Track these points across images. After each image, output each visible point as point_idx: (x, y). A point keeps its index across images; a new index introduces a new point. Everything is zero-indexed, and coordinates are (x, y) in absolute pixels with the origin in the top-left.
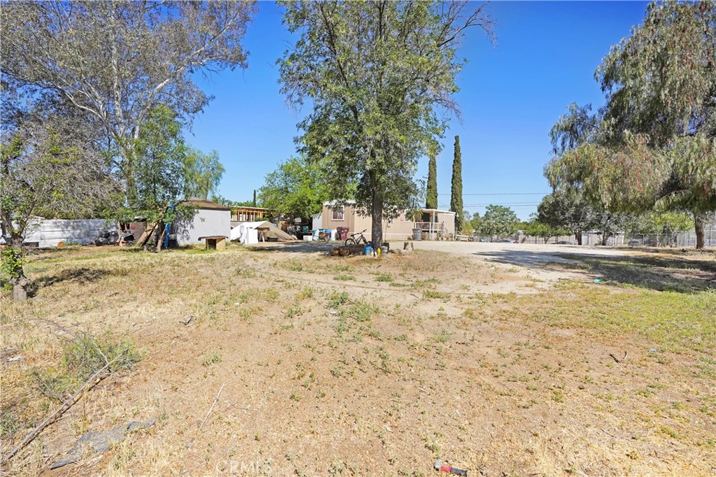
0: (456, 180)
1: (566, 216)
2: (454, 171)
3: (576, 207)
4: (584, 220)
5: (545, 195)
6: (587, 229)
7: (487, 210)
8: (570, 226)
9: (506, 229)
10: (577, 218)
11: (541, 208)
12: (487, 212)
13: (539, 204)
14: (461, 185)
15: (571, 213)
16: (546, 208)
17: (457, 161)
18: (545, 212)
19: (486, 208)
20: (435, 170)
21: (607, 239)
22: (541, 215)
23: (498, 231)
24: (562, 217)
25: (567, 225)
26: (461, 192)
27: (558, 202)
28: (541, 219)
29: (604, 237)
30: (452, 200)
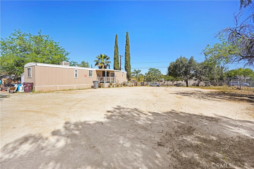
0: (127, 54)
1: (181, 72)
2: (126, 50)
3: (186, 67)
4: (189, 74)
5: (171, 62)
6: (191, 78)
7: (149, 70)
8: (182, 77)
9: (157, 78)
10: (186, 73)
11: (169, 69)
12: (149, 71)
13: (168, 67)
14: (129, 57)
15: (183, 71)
16: (171, 68)
17: (127, 45)
18: (171, 70)
19: (149, 69)
20: (118, 50)
21: (199, 83)
22: (169, 72)
23: (153, 79)
24: (179, 73)
25: (182, 76)
26: (129, 61)
27: (177, 65)
28: (170, 74)
29: (198, 82)
30: (125, 65)
